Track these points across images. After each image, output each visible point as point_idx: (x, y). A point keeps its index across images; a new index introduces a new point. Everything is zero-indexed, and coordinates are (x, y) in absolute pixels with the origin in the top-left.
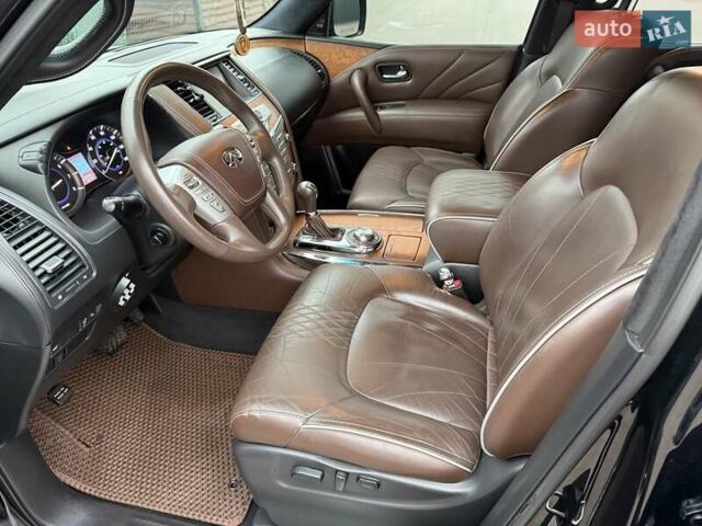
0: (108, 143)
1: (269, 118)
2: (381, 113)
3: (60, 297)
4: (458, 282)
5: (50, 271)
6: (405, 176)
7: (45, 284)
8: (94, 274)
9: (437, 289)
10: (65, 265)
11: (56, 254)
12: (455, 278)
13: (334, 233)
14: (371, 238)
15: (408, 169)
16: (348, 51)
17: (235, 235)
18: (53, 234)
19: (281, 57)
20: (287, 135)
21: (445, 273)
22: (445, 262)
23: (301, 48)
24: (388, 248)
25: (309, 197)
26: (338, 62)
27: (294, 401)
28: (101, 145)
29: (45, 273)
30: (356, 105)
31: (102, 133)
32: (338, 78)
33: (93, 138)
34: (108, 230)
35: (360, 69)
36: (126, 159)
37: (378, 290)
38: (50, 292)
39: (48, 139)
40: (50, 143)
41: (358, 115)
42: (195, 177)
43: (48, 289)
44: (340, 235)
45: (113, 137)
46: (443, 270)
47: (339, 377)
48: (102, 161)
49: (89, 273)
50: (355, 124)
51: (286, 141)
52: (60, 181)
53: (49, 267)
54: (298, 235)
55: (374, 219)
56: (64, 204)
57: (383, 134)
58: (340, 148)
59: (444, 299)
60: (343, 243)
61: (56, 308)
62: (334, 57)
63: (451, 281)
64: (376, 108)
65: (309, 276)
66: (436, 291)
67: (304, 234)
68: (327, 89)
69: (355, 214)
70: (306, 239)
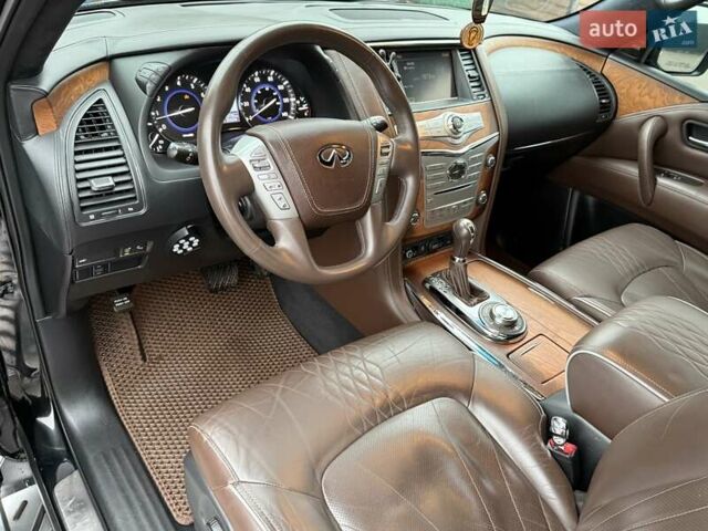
0: (271, 91)
1: (475, 131)
2: (661, 180)
3: (92, 217)
4: (571, 448)
5: (94, 188)
6: (637, 273)
7: (81, 199)
8: (143, 212)
9: (539, 439)
10: (117, 189)
11: (113, 175)
12: (570, 439)
13: (474, 294)
14: (511, 324)
15: (648, 267)
16: (657, 90)
17: (288, 241)
18: (123, 156)
19: (564, 67)
20: (493, 158)
21: (559, 426)
22: (575, 411)
23: (596, 66)
24: (523, 349)
25: (460, 239)
26: (637, 99)
27: (248, 452)
28: (263, 90)
29: (89, 188)
30: (633, 157)
31: (270, 79)
32: (627, 118)
33: (257, 80)
34: (189, 175)
35: (662, 117)
36: (285, 114)
37: (461, 391)
38: (83, 209)
39: (170, 64)
40: (170, 68)
41: (631, 171)
42: (269, 161)
43: (82, 205)
44: (475, 300)
45: (281, 87)
46: (560, 419)
47: (318, 460)
48: (254, 107)
49: (137, 208)
50: (623, 180)
51: (486, 165)
52: (193, 109)
53: (96, 185)
54: (434, 275)
55: (543, 304)
56: (188, 133)
57: (650, 208)
58: (591, 200)
59: (539, 456)
60: (472, 312)
61: (84, 224)
62: (635, 90)
63: (562, 441)
64: (657, 172)
65: (415, 323)
66: (534, 440)
67: (441, 277)
68: (608, 124)
69: (527, 286)
70: (440, 285)
